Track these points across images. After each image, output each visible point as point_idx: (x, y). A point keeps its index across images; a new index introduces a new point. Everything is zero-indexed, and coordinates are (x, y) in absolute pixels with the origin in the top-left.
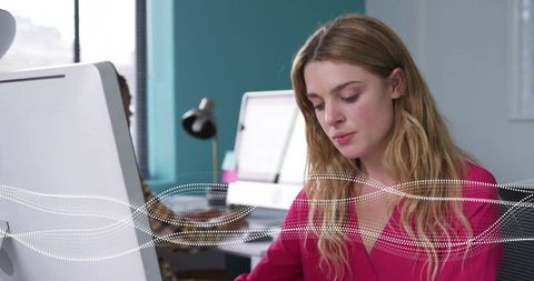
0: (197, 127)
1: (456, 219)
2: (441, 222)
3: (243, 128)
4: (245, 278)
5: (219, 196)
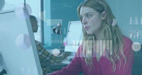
0: (56, 31)
1: (122, 56)
2: (117, 56)
3: (69, 31)
4: (65, 67)
5: (63, 49)
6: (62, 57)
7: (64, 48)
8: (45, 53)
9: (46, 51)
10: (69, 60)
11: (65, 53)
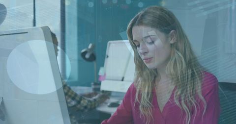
0: (87, 56)
1: (199, 98)
2: (192, 99)
3: (108, 57)
4: (106, 121)
5: (97, 87)
6: (97, 100)
7: (100, 84)
8: (70, 94)
9: (71, 91)
10: (109, 104)
11: (101, 94)
